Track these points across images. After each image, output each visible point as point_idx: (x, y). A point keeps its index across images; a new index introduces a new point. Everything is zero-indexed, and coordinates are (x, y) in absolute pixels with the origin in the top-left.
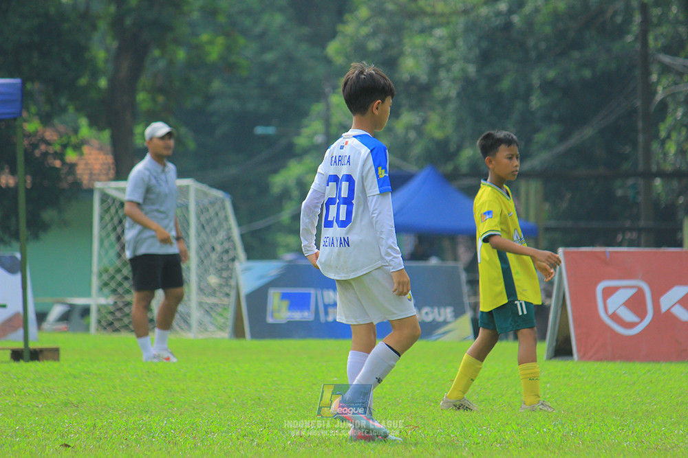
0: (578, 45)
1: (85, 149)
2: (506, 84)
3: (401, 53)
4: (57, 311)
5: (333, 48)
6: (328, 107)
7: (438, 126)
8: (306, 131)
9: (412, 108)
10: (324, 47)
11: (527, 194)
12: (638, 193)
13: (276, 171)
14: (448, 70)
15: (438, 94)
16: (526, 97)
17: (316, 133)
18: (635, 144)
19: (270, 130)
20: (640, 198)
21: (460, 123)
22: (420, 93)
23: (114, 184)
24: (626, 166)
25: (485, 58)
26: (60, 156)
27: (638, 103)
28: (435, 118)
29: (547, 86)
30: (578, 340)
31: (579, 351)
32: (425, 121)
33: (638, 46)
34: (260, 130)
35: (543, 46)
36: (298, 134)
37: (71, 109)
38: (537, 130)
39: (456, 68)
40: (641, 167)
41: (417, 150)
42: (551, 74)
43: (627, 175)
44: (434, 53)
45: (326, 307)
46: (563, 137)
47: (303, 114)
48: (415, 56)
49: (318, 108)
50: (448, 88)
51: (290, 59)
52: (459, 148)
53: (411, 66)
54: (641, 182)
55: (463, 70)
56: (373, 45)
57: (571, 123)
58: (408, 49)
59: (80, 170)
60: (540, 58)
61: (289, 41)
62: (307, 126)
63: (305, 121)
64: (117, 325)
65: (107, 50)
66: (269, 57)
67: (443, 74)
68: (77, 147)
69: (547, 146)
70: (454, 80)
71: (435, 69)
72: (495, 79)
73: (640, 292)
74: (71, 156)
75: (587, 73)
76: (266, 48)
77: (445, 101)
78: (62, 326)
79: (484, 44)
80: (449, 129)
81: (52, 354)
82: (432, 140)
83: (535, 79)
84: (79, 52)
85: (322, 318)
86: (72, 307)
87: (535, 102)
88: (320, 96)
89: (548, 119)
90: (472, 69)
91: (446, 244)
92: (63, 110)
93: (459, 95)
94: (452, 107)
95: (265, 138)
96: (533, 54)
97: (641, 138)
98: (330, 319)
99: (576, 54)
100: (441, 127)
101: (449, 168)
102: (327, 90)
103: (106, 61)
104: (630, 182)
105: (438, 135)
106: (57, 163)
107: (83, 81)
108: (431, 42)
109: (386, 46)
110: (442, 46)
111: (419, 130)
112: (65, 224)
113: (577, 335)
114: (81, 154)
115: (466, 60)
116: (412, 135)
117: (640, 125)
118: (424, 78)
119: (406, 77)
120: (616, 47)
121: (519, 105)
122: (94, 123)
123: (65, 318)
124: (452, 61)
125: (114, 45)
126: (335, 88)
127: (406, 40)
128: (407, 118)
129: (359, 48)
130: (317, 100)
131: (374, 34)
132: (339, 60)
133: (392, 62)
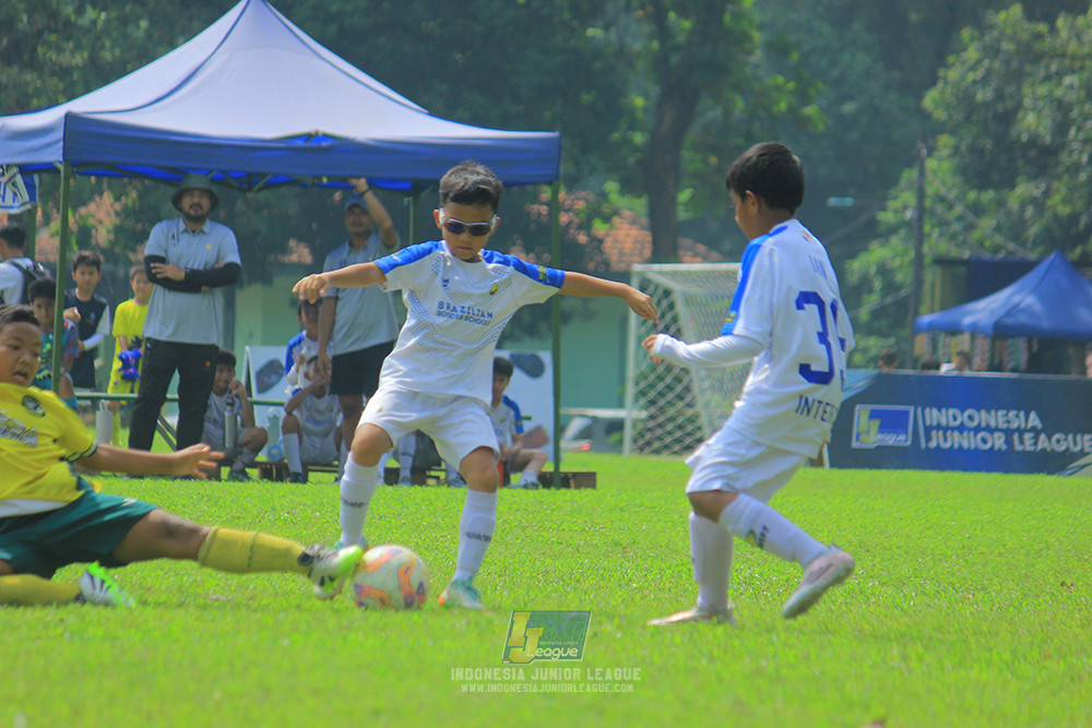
1: (616, 220)
3: (1019, 106)
4: (575, 426)
5: (930, 100)
6: (923, 173)
7: (1064, 199)
8: (893, 204)
10: (919, 97)
13: (853, 256)
14: (1080, 128)
15: (1066, 158)
17: (905, 207)
19: (848, 202)
22: (1043, 158)
23: (656, 267)
26: (586, 226)
28: (1060, 189)
32: (1048, 193)
34: (833, 201)
36: (884, 209)
41: (1034, 230)
44: (1062, 106)
45: (928, 429)
47: (891, 181)
48: (1037, 110)
49: (908, 175)
50: (1077, 150)
51: (875, 111)
53: (1032, 123)
56: (982, 95)
58: (1028, 101)
59: (610, 248)
61: (874, 89)
62: (895, 198)
63: (893, 192)
64: (657, 445)
65: (646, 96)
66: (849, 108)
68: (607, 218)
70: (1086, 142)
71: (1062, 126)
74: (599, 228)
76: (844, 98)
77: (1074, 169)
78: (582, 444)
80: (1079, 204)
81: (586, 479)
82: (1056, 217)
85: (923, 444)
86: (595, 419)
88: (914, 160)
92: (593, 171)
94: (1083, 176)
95: (841, 213)
98: (933, 444)
100: (1068, 200)
102: (923, 152)
103: (646, 110)
105: (1064, 211)
106: (582, 238)
107: (616, 136)
108: (1059, 92)
109: (999, 96)
110: (1071, 97)
111: (1039, 204)
112: (590, 316)
114: (612, 227)
116: (1029, 211)
118: (1046, 138)
119: (1025, 137)
122: (627, 188)
123: (585, 434)
124: (1086, 117)
125: (655, 90)
126: (931, 151)
127: (1026, 90)
128: (1024, 189)
129: (965, 99)
130: (909, 165)
131: (984, 81)
132: (940, 115)
133: (1007, 118)
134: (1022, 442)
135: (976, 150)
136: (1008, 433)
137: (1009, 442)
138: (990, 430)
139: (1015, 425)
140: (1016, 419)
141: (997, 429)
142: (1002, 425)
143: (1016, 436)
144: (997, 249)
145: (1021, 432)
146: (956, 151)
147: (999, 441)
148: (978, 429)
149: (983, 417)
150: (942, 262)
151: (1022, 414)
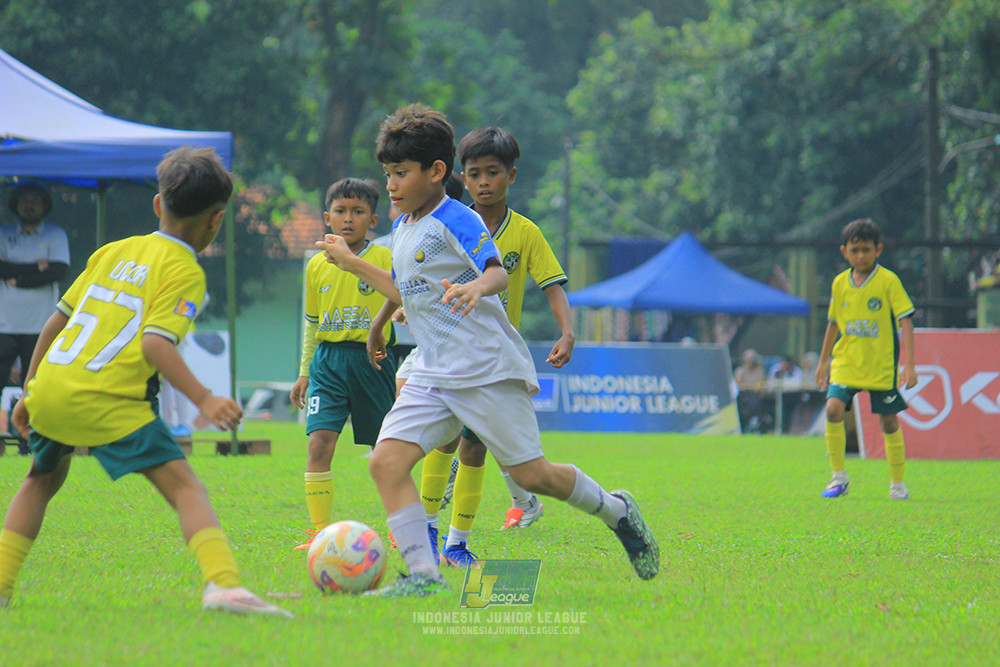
0: (857, 95)
1: (293, 212)
2: (772, 140)
3: (652, 104)
4: (259, 397)
5: (573, 98)
6: (568, 166)
7: (694, 186)
8: (543, 192)
9: (664, 166)
10: (563, 96)
11: (798, 267)
12: (924, 266)
14: (707, 122)
15: (694, 150)
16: (795, 156)
17: (553, 195)
18: (920, 208)
20: (927, 271)
21: (718, 185)
22: (672, 150)
24: (909, 234)
25: (748, 110)
26: (265, 217)
27: (926, 161)
28: (689, 178)
29: (820, 143)
30: (866, 435)
31: (866, 447)
32: (678, 181)
33: (926, 95)
35: (815, 97)
36: (533, 196)
37: (277, 168)
38: (807, 193)
39: (716, 121)
40: (928, 234)
41: (669, 213)
42: (824, 128)
43: (912, 244)
44: (690, 104)
45: (571, 395)
46: (837, 201)
47: (538, 173)
48: (667, 106)
49: (556, 166)
50: (705, 142)
51: (524, 109)
52: (718, 211)
53: (664, 118)
54: (928, 254)
55: (724, 124)
56: (619, 94)
57: (847, 184)
58: (659, 98)
59: (287, 237)
60: (812, 110)
61: (522, 90)
62: (543, 187)
63: (542, 181)
65: (318, 99)
67: (700, 127)
68: (286, 209)
69: (819, 211)
70: (712, 135)
71: (691, 122)
72: (761, 134)
73: (937, 381)
74: (277, 219)
75: (865, 127)
76: (495, 98)
77: (702, 159)
78: (265, 414)
79: (748, 94)
80: (706, 191)
81: (264, 447)
82: (686, 202)
83: (806, 134)
84: (287, 103)
85: (567, 408)
86: (276, 393)
87: (807, 159)
88: (558, 152)
89: (821, 179)
90: (733, 122)
91: (702, 322)
92: (270, 167)
93: (718, 152)
94: (710, 164)
96: (803, 105)
97: (928, 202)
98: (576, 408)
99: (853, 106)
100: (697, 187)
101: (706, 234)
102: (568, 144)
103: (318, 112)
104: (915, 252)
105: (693, 196)
106: (262, 228)
107: (292, 135)
108: (688, 91)
109: (636, 95)
110: (699, 95)
111: (672, 191)
112: (269, 298)
113: (864, 429)
114: (289, 218)
115: (727, 111)
116: (664, 197)
117: (928, 187)
118: (678, 132)
119: (657, 130)
120: (899, 97)
121: (787, 164)
122: (304, 182)
123: (268, 405)
124: (711, 112)
125: (325, 94)
126: (576, 143)
127: (658, 88)
128: (658, 178)
129: (604, 97)
130: (555, 157)
131: (621, 81)
132: (581, 111)
133: (641, 114)
134: (654, 404)
135: (616, 143)
136: (642, 397)
137: (643, 405)
138: (626, 394)
139: (648, 389)
140: (650, 384)
141: (633, 394)
142: (637, 389)
143: (649, 401)
144: (635, 232)
145: (653, 395)
146: (598, 146)
147: (634, 405)
148: (616, 394)
149: (620, 383)
150: (586, 244)
151: (655, 380)
